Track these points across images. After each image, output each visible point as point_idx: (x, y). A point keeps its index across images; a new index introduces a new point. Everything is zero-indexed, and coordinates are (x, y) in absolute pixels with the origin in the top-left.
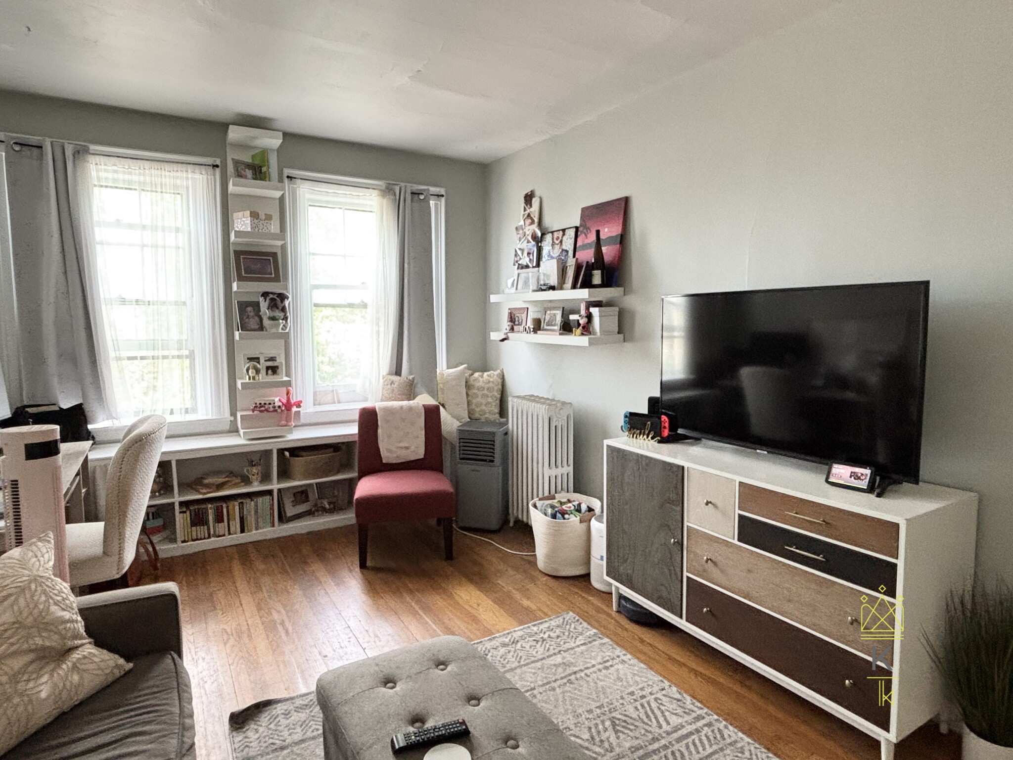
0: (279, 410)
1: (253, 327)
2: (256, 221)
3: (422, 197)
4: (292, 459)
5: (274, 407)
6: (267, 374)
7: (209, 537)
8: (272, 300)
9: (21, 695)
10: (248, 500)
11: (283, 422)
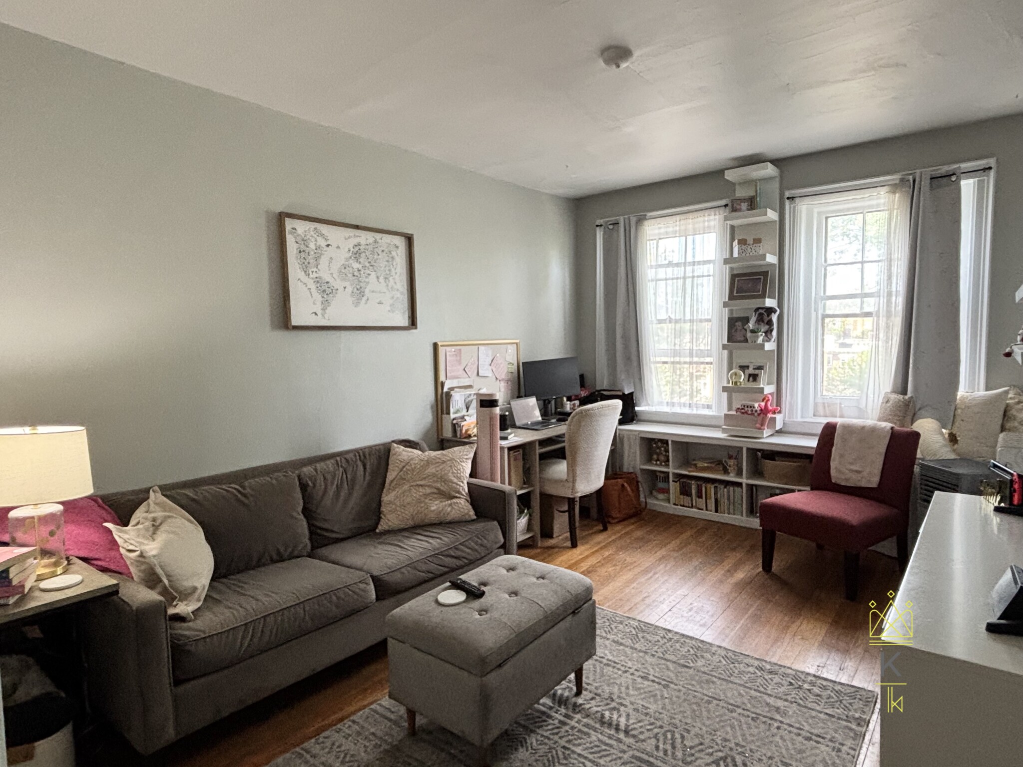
0: (756, 414)
1: (739, 339)
2: (743, 247)
3: (953, 178)
4: (763, 460)
5: (752, 411)
6: (749, 380)
7: (692, 507)
8: (761, 315)
9: (425, 504)
10: (722, 487)
11: (758, 425)
